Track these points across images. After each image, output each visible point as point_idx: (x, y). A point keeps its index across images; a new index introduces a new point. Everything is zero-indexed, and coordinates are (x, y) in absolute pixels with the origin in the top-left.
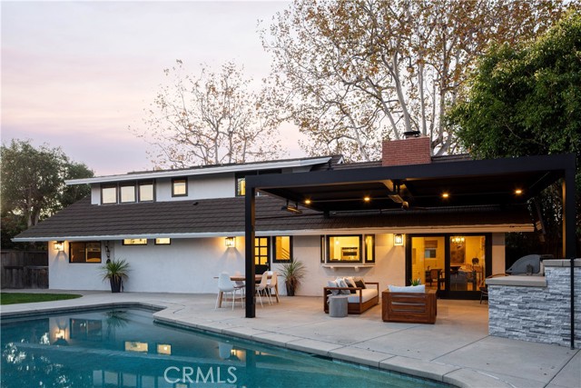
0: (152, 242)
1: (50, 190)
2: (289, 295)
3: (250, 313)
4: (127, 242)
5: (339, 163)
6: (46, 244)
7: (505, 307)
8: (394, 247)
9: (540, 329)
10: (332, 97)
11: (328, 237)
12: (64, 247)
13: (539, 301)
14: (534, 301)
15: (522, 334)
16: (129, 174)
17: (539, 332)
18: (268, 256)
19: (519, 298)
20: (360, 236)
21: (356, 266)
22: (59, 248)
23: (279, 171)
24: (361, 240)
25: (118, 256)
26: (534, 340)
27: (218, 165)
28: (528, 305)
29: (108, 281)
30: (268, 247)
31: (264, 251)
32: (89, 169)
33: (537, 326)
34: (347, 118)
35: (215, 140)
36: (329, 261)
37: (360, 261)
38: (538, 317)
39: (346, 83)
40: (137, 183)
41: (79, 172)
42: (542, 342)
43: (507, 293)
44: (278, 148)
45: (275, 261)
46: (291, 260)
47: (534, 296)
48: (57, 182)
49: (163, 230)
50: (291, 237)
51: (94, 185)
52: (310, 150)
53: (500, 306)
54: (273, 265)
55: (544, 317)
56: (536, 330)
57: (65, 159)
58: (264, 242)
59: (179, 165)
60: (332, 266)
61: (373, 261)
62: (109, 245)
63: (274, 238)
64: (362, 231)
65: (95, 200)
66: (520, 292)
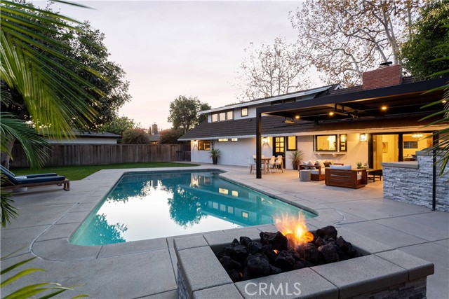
0: (230, 140)
1: (193, 116)
2: (294, 169)
3: (259, 176)
4: (220, 140)
5: (336, 89)
6: (190, 141)
7: (392, 180)
8: (360, 142)
9: (414, 196)
10: (339, 46)
11: (316, 136)
12: (196, 143)
13: (413, 178)
14: (410, 178)
15: (403, 198)
16: (226, 106)
17: (413, 198)
18: (284, 147)
19: (401, 175)
20: (336, 135)
21: (334, 154)
22: (194, 143)
23: (294, 99)
24: (337, 137)
25: (216, 147)
26: (410, 202)
27: (272, 97)
28: (407, 180)
29: (212, 158)
30: (284, 142)
31: (282, 145)
32: (209, 106)
33: (412, 194)
34: (350, 57)
35: (270, 82)
36: (317, 150)
37: (336, 150)
38: (413, 188)
39: (347, 36)
40: (226, 111)
41: (205, 107)
42: (416, 205)
43: (394, 172)
44: (308, 82)
45: (288, 150)
46: (296, 150)
47: (410, 174)
48: (195, 113)
49: (234, 134)
50: (296, 137)
51: (209, 114)
52: (327, 81)
53: (390, 180)
54: (286, 152)
55: (417, 188)
56: (412, 196)
57: (199, 102)
58: (282, 139)
59: (252, 99)
60: (319, 153)
61: (346, 150)
62: (213, 142)
63: (287, 137)
64: (338, 132)
65: (209, 121)
66: (401, 171)
